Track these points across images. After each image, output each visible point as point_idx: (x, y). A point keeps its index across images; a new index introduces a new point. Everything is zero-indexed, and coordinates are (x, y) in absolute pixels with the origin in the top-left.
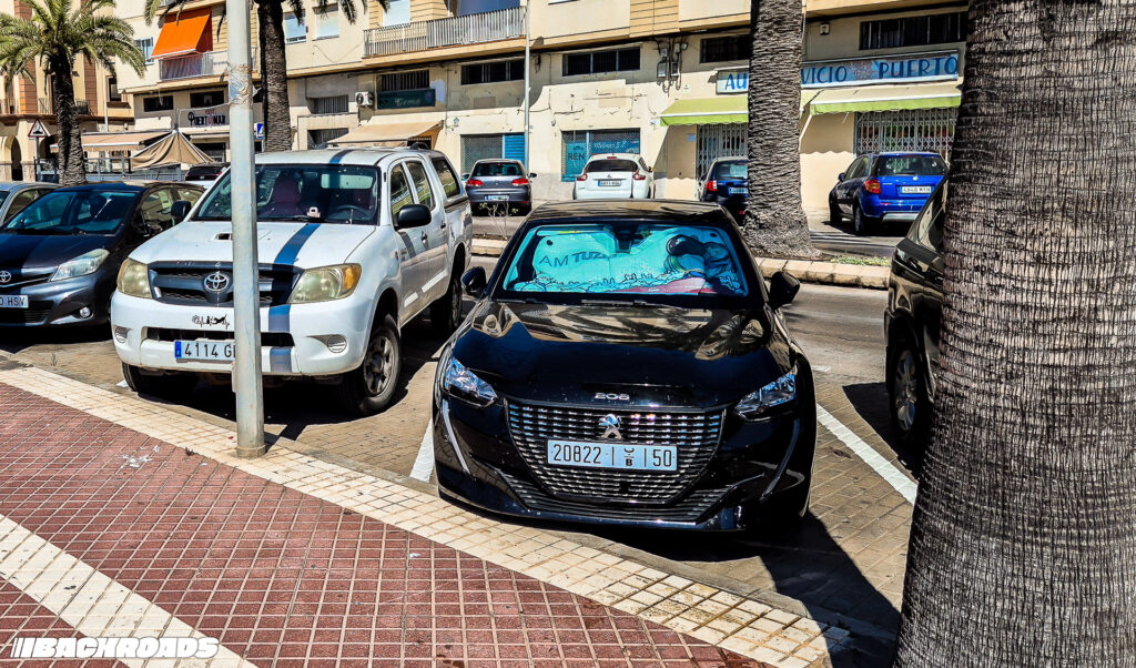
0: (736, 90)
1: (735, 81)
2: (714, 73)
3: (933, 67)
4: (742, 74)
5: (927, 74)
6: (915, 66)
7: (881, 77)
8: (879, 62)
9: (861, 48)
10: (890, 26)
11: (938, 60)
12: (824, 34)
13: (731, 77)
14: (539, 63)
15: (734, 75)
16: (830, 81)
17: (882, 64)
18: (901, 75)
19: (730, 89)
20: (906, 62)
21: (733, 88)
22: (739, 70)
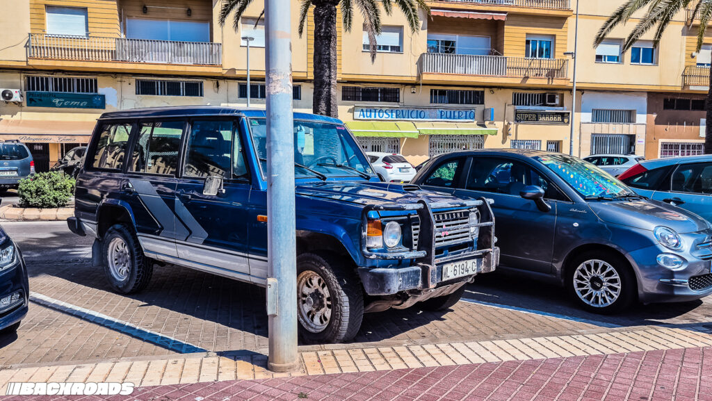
0: (366, 118)
1: (365, 113)
2: (352, 107)
3: (464, 115)
4: (369, 109)
5: (462, 118)
6: (456, 114)
7: (441, 118)
8: (441, 110)
9: (431, 102)
10: (442, 93)
11: (466, 112)
12: (414, 92)
13: (362, 110)
14: (218, 86)
15: (365, 109)
16: (417, 118)
17: (442, 112)
18: (450, 118)
19: (362, 118)
20: (452, 111)
21: (364, 117)
22: (367, 107)
